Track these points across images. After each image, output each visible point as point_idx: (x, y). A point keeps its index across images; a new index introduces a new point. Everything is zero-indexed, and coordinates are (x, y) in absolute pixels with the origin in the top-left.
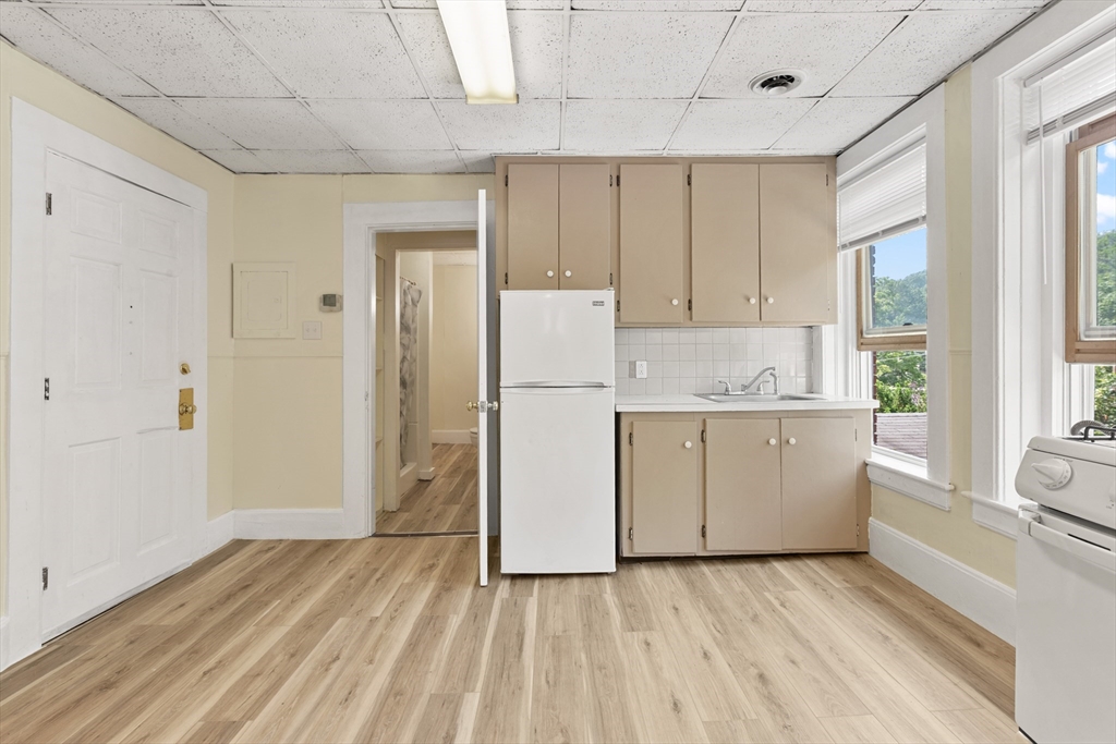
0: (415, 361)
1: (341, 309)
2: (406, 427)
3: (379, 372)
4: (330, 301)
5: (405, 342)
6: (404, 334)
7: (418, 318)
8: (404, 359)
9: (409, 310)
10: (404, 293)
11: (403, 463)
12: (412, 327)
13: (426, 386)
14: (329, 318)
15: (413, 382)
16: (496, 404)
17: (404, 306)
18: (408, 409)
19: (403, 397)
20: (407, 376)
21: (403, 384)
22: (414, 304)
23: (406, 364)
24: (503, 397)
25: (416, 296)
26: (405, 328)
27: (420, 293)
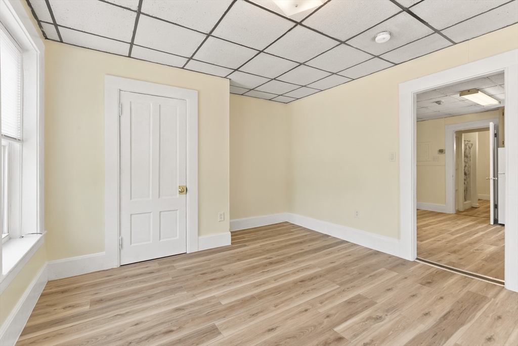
0: (470, 167)
1: (445, 153)
2: (466, 188)
3: (457, 170)
4: (441, 151)
5: (466, 161)
6: (465, 158)
7: (471, 153)
8: (465, 166)
9: (467, 151)
10: (466, 145)
11: (465, 200)
12: (469, 156)
13: (475, 176)
14: (441, 156)
15: (469, 174)
16: (496, 178)
17: (466, 149)
18: (467, 182)
19: (465, 178)
20: (467, 172)
21: (465, 174)
22: (470, 148)
23: (466, 168)
24: (499, 177)
25: (470, 146)
26: (466, 156)
27: (472, 145)
